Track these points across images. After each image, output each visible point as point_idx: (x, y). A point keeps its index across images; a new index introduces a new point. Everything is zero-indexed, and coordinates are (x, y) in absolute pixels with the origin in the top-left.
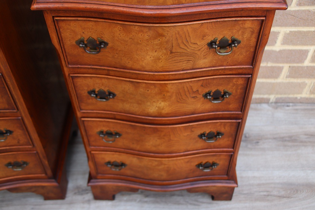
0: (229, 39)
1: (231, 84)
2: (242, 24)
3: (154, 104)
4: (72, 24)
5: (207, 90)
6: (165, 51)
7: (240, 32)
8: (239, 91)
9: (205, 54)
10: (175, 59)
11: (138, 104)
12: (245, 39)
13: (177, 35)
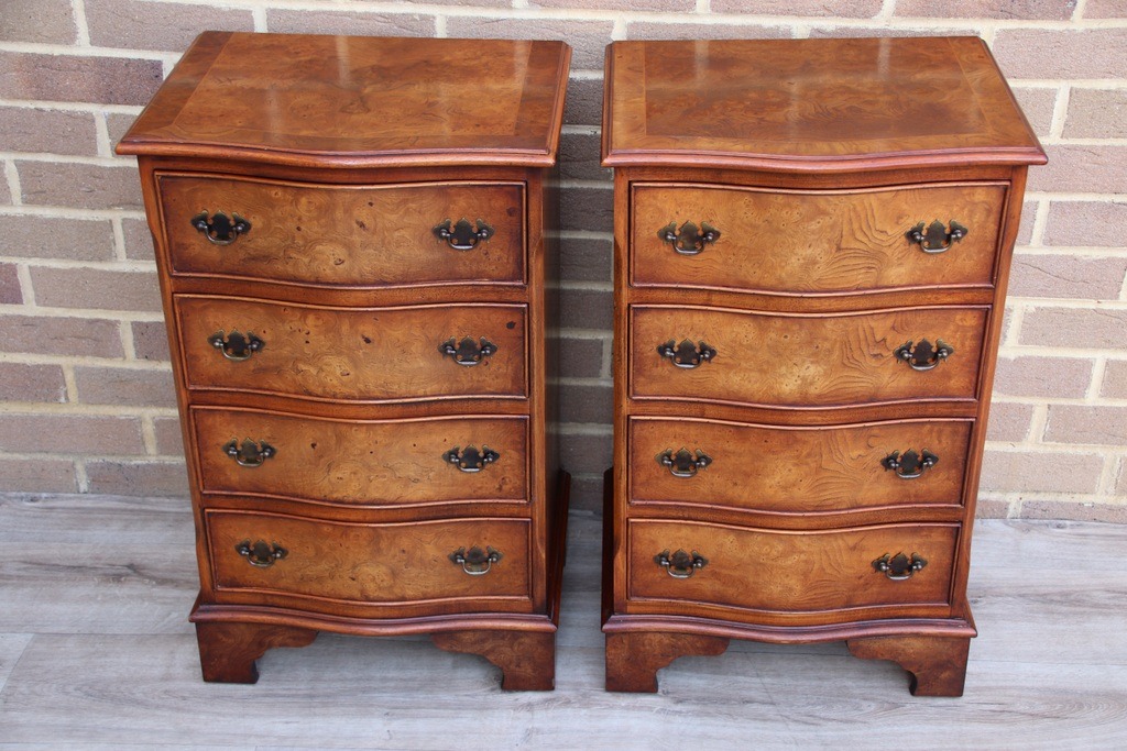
0: (946, 225)
1: (952, 327)
2: (969, 194)
3: (795, 369)
4: (661, 195)
5: (902, 341)
6: (827, 246)
7: (966, 211)
8: (967, 343)
9: (900, 256)
10: (844, 262)
11: (762, 371)
12: (976, 226)
13: (852, 214)
